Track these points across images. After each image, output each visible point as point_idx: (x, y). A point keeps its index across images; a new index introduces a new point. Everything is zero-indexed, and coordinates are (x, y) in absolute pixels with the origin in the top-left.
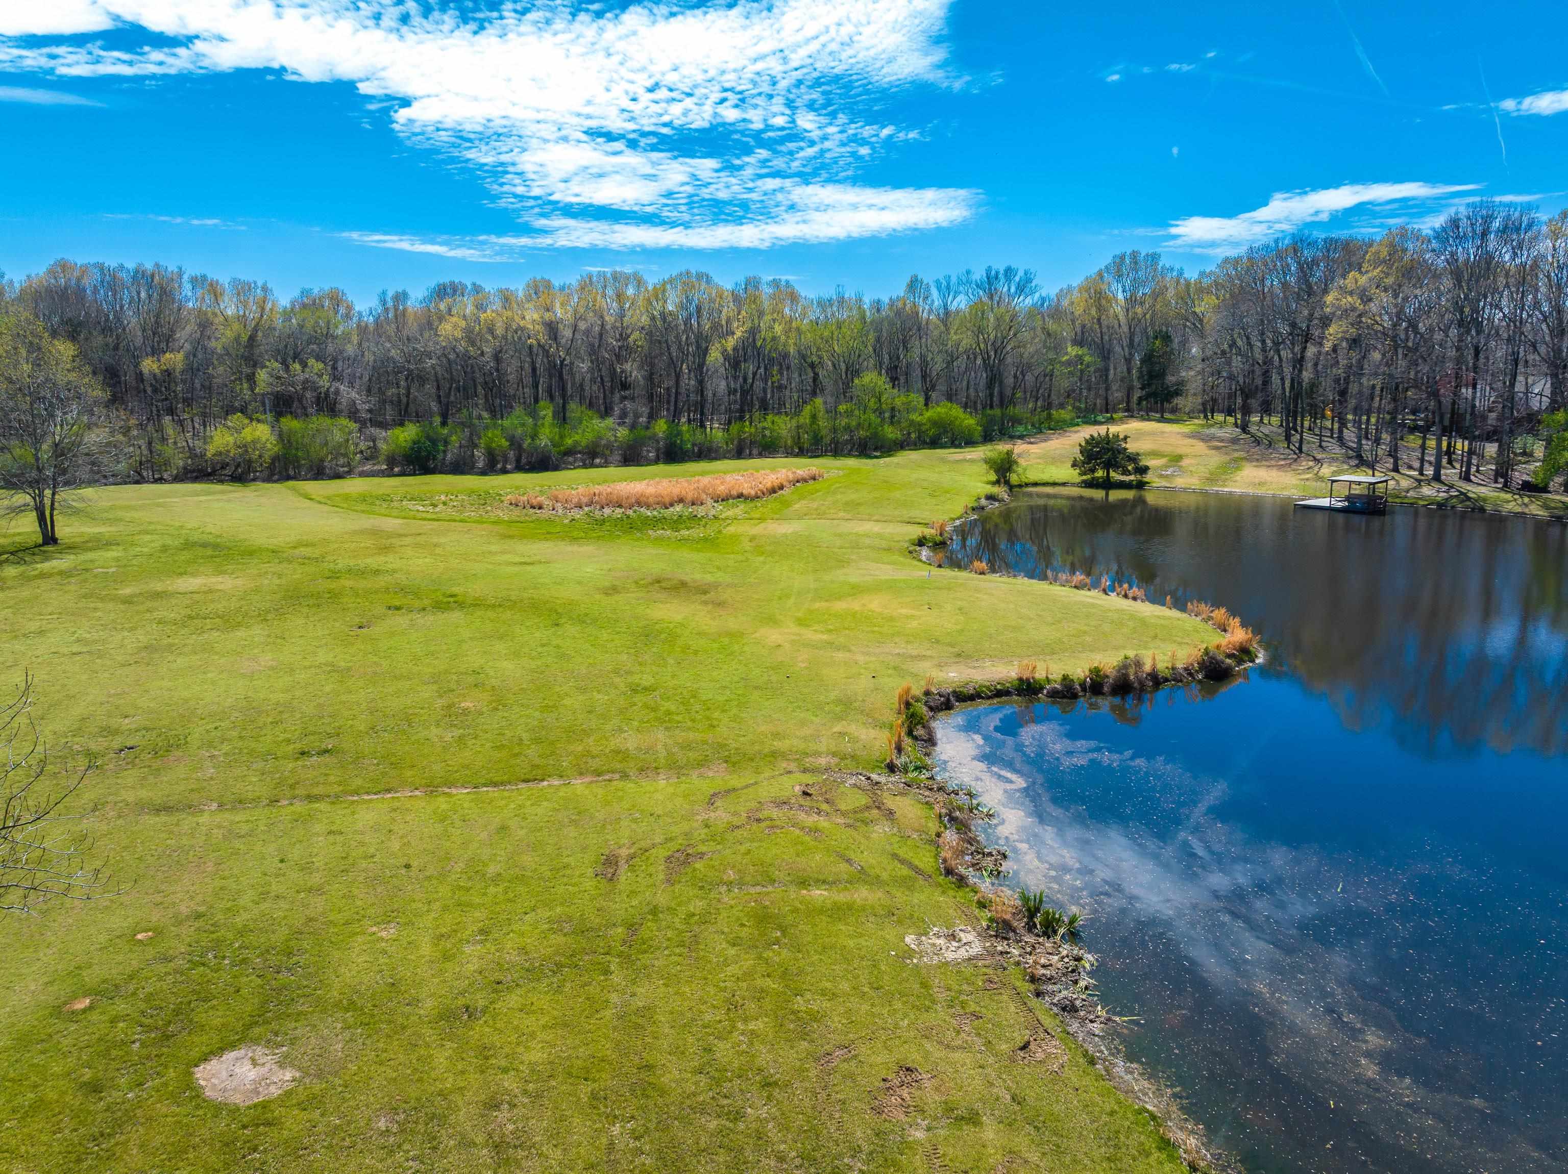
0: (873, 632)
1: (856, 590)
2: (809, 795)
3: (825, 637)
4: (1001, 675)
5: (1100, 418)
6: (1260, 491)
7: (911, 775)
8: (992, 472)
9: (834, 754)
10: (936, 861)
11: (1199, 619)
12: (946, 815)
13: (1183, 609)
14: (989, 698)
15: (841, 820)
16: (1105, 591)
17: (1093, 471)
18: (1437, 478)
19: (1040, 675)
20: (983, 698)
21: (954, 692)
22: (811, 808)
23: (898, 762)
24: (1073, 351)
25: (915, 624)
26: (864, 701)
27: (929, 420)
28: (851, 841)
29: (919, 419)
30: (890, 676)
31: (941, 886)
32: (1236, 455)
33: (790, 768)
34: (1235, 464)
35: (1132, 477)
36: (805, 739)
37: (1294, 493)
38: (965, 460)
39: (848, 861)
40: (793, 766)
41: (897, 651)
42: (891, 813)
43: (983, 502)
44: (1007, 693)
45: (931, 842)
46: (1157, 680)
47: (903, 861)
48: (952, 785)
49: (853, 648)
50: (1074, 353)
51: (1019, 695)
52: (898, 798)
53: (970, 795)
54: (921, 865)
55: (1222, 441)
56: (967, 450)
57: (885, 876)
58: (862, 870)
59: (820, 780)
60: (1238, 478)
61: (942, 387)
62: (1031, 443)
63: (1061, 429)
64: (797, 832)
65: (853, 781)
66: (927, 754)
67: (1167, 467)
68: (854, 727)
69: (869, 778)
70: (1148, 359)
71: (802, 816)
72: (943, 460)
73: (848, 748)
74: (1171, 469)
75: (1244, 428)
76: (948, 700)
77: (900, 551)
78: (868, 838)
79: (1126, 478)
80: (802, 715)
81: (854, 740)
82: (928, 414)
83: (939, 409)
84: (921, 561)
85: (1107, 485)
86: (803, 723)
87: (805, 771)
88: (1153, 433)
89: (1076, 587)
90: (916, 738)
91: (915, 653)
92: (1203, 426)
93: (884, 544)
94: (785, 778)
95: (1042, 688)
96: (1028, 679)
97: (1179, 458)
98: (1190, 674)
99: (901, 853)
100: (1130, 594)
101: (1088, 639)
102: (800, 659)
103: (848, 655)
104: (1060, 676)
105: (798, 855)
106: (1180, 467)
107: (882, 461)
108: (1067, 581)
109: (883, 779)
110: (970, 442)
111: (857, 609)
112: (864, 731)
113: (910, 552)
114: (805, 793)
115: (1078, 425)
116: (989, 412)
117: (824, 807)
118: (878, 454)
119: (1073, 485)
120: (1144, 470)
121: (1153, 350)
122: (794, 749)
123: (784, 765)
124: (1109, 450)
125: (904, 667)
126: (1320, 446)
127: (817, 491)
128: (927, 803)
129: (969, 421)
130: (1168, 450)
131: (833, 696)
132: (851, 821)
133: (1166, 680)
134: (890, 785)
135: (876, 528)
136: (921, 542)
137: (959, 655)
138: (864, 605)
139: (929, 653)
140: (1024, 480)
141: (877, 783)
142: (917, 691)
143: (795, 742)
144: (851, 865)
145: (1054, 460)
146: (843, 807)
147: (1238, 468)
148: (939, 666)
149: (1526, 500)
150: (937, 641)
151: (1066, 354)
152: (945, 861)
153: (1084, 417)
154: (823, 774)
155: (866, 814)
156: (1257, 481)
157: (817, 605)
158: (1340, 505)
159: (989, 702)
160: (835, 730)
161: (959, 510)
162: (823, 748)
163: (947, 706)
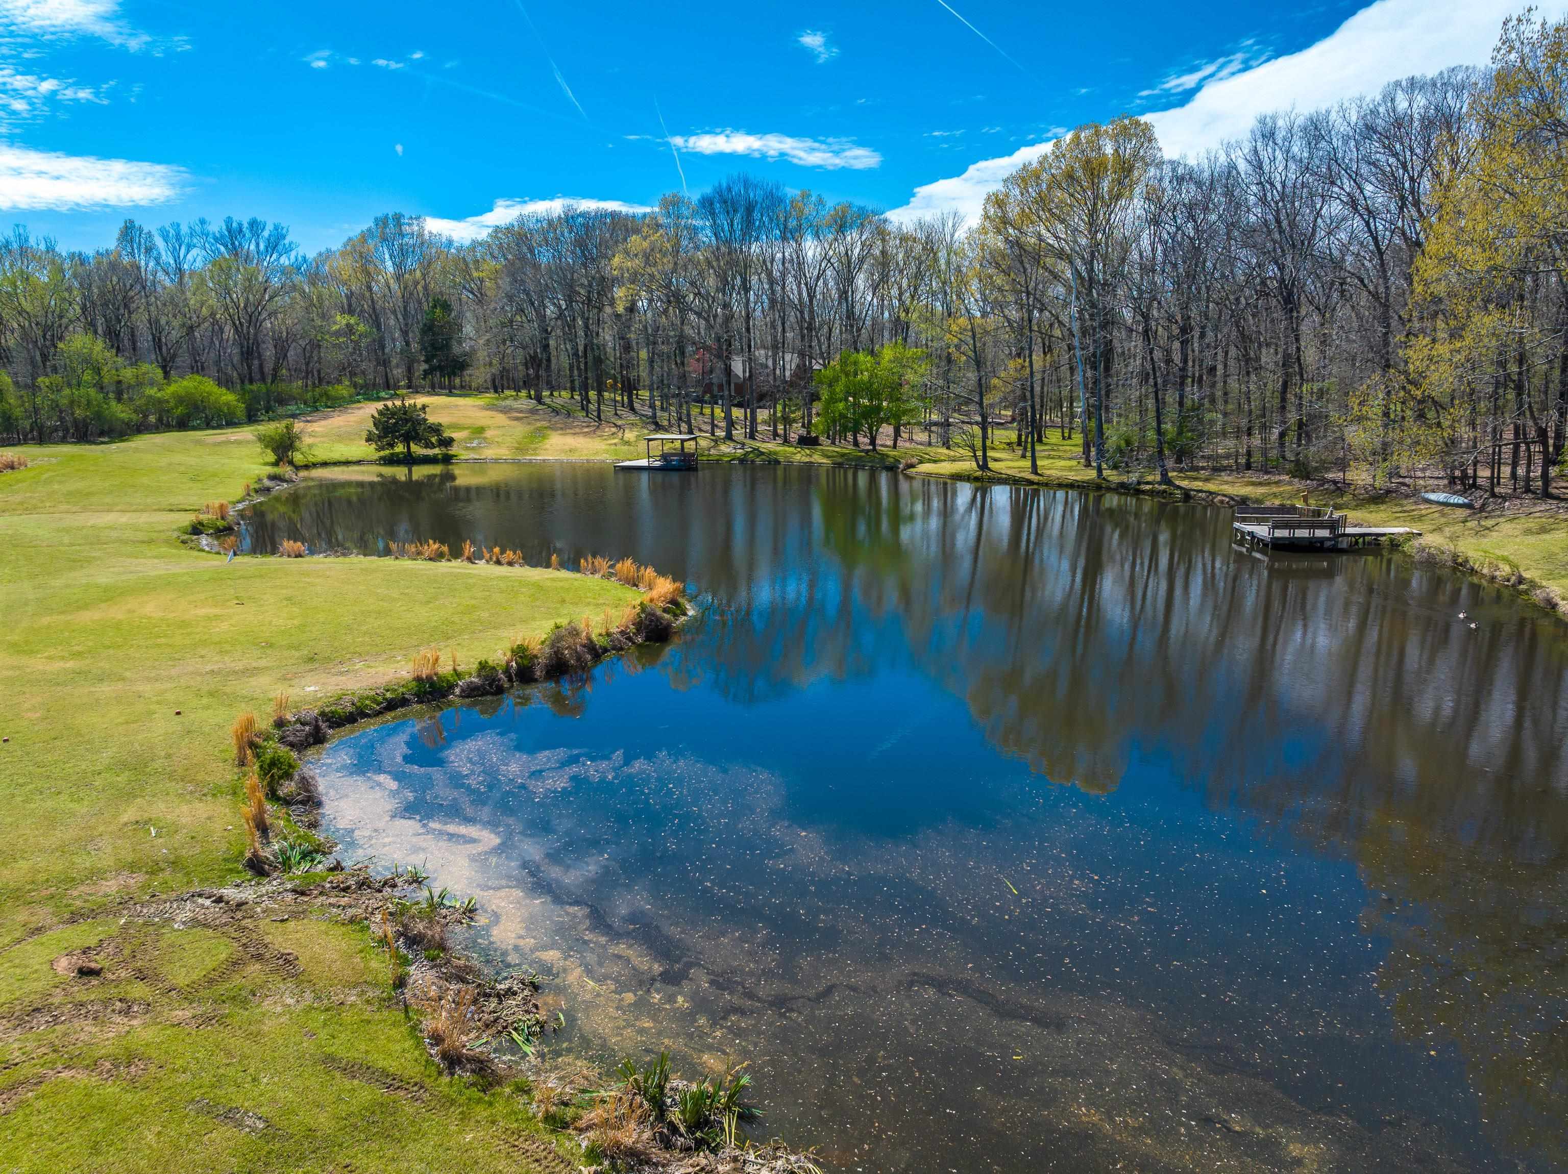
0: (159, 646)
1: (110, 595)
2: (95, 973)
3: (70, 665)
4: (387, 678)
5: (383, 394)
6: (574, 458)
7: (298, 871)
8: (269, 451)
9: (133, 867)
10: (419, 1044)
11: (597, 576)
12: (400, 934)
13: (576, 568)
14: (378, 713)
15: (183, 1013)
16: (470, 560)
17: (391, 445)
18: (729, 437)
19: (445, 669)
20: (368, 716)
21: (323, 714)
22: (106, 1002)
23: (266, 853)
24: (341, 320)
25: (225, 626)
26: (168, 756)
27: (175, 396)
28: (222, 1059)
29: (159, 395)
30: (207, 707)
31: (453, 1102)
32: (539, 424)
33: (35, 922)
34: (540, 434)
35: (437, 451)
36: (62, 849)
37: (608, 458)
38: (229, 442)
39: (230, 1116)
40: (43, 915)
41: (209, 668)
42: (288, 960)
43: (267, 483)
44: (403, 702)
45: (386, 1003)
46: (596, 652)
47: (351, 1070)
48: (378, 872)
49: (128, 674)
50: (344, 322)
51: (418, 702)
52: (292, 924)
53: (416, 880)
54: (392, 1066)
55: (521, 412)
56: (230, 430)
57: (324, 1121)
58: (271, 1132)
59: (114, 930)
60: (548, 446)
61: (184, 359)
62: (308, 421)
63: (340, 406)
64: (82, 1078)
65: (186, 912)
66: (313, 825)
67: (471, 439)
68: (162, 806)
69: (219, 900)
70: (429, 328)
71: (86, 1030)
72: (198, 442)
73: (162, 849)
74: (476, 441)
75: (539, 399)
76: (317, 728)
77: (168, 542)
78: (255, 1036)
79: (430, 452)
80: (49, 804)
81: (169, 830)
82: (172, 389)
83: (185, 383)
84: (203, 551)
85: (409, 460)
86: (51, 821)
87: (74, 918)
88: (446, 407)
89: (430, 559)
90: (287, 802)
91: (239, 666)
92: (497, 399)
93: (141, 536)
94: (28, 946)
95: (451, 687)
96: (429, 678)
97: (481, 430)
98: (629, 639)
99: (337, 1048)
100: (504, 561)
101: (485, 615)
102: (27, 705)
103: (120, 685)
104: (475, 666)
105: (95, 1149)
106: (485, 438)
107: (114, 446)
108: (419, 553)
109: (248, 894)
110: (231, 423)
111: (120, 616)
112: (185, 808)
113: (184, 542)
114: (85, 973)
115: (359, 402)
116: (248, 387)
117: (138, 990)
118: (106, 439)
119: (370, 462)
120: (448, 442)
121: (433, 320)
122: (42, 877)
123: (22, 916)
124: (407, 421)
125: (228, 690)
126: (616, 414)
127: (18, 481)
128: (352, 921)
129: (228, 397)
130: (468, 422)
131: (106, 756)
132: (206, 1008)
133: (605, 650)
134: (267, 903)
135: (124, 519)
136: (197, 529)
137: (311, 660)
138: (130, 611)
139: (263, 663)
140: (312, 459)
141: (240, 905)
142: (264, 723)
143: (41, 861)
144: (239, 1125)
145: (342, 437)
146: (181, 979)
147: (544, 437)
148: (284, 679)
149: (808, 452)
150: (270, 645)
151: (335, 323)
152: (437, 1039)
153: (365, 394)
154: (117, 914)
155: (237, 980)
156: (567, 447)
157: (46, 620)
158: (658, 464)
159: (379, 719)
160: (125, 818)
161: (240, 492)
162: (107, 860)
163: (317, 738)
